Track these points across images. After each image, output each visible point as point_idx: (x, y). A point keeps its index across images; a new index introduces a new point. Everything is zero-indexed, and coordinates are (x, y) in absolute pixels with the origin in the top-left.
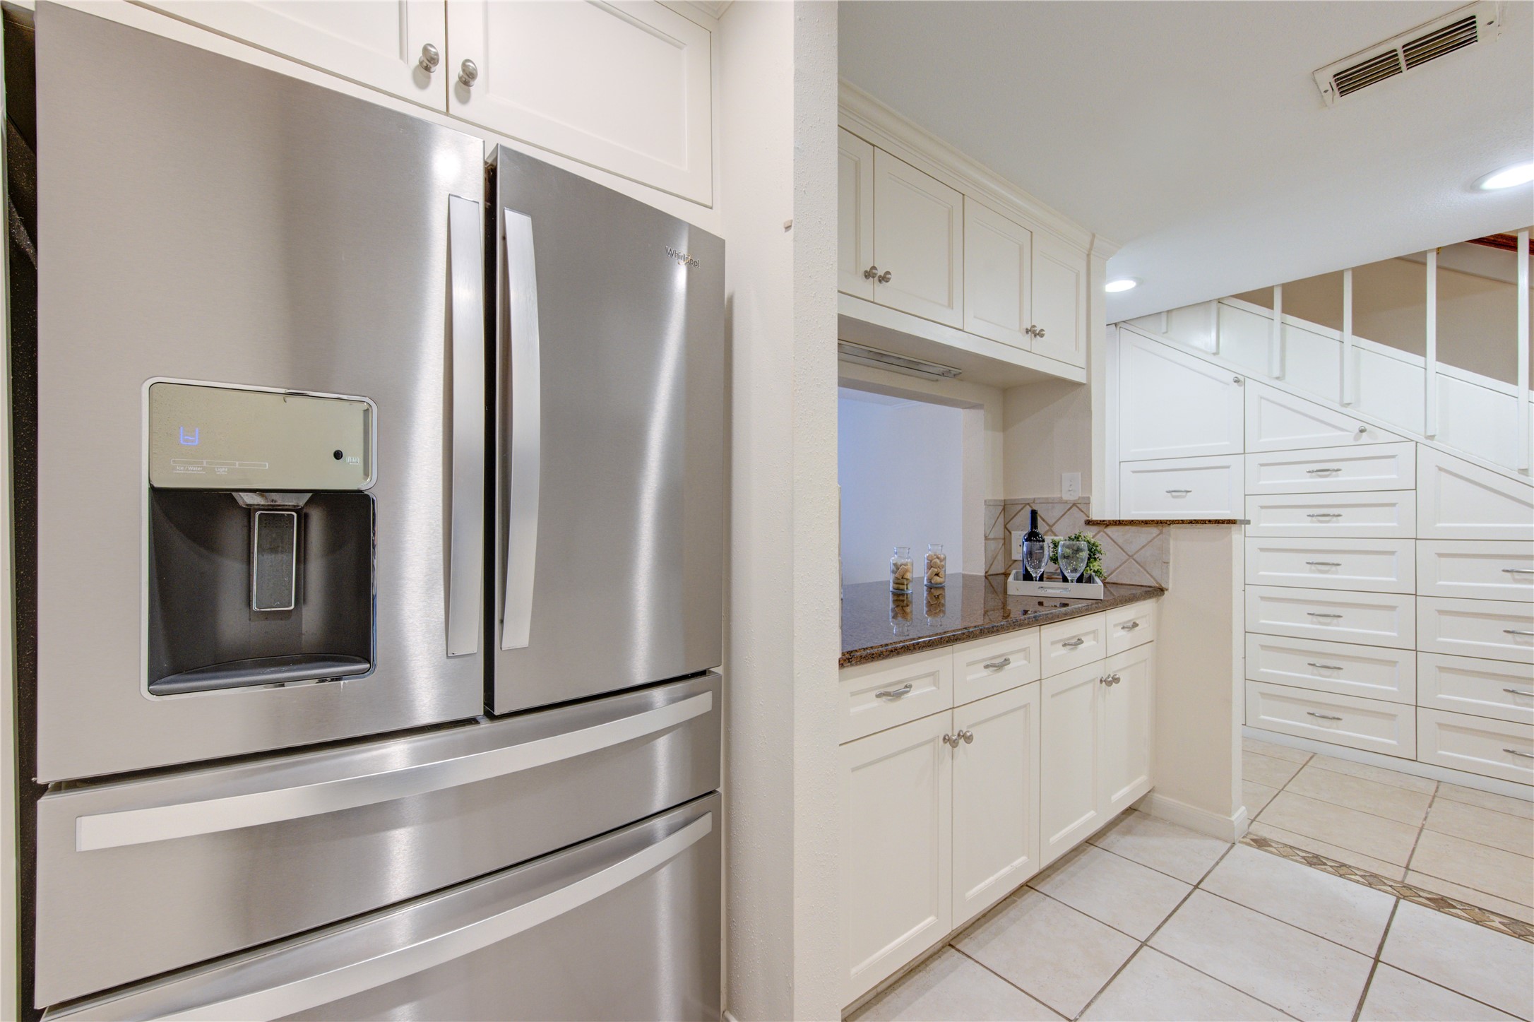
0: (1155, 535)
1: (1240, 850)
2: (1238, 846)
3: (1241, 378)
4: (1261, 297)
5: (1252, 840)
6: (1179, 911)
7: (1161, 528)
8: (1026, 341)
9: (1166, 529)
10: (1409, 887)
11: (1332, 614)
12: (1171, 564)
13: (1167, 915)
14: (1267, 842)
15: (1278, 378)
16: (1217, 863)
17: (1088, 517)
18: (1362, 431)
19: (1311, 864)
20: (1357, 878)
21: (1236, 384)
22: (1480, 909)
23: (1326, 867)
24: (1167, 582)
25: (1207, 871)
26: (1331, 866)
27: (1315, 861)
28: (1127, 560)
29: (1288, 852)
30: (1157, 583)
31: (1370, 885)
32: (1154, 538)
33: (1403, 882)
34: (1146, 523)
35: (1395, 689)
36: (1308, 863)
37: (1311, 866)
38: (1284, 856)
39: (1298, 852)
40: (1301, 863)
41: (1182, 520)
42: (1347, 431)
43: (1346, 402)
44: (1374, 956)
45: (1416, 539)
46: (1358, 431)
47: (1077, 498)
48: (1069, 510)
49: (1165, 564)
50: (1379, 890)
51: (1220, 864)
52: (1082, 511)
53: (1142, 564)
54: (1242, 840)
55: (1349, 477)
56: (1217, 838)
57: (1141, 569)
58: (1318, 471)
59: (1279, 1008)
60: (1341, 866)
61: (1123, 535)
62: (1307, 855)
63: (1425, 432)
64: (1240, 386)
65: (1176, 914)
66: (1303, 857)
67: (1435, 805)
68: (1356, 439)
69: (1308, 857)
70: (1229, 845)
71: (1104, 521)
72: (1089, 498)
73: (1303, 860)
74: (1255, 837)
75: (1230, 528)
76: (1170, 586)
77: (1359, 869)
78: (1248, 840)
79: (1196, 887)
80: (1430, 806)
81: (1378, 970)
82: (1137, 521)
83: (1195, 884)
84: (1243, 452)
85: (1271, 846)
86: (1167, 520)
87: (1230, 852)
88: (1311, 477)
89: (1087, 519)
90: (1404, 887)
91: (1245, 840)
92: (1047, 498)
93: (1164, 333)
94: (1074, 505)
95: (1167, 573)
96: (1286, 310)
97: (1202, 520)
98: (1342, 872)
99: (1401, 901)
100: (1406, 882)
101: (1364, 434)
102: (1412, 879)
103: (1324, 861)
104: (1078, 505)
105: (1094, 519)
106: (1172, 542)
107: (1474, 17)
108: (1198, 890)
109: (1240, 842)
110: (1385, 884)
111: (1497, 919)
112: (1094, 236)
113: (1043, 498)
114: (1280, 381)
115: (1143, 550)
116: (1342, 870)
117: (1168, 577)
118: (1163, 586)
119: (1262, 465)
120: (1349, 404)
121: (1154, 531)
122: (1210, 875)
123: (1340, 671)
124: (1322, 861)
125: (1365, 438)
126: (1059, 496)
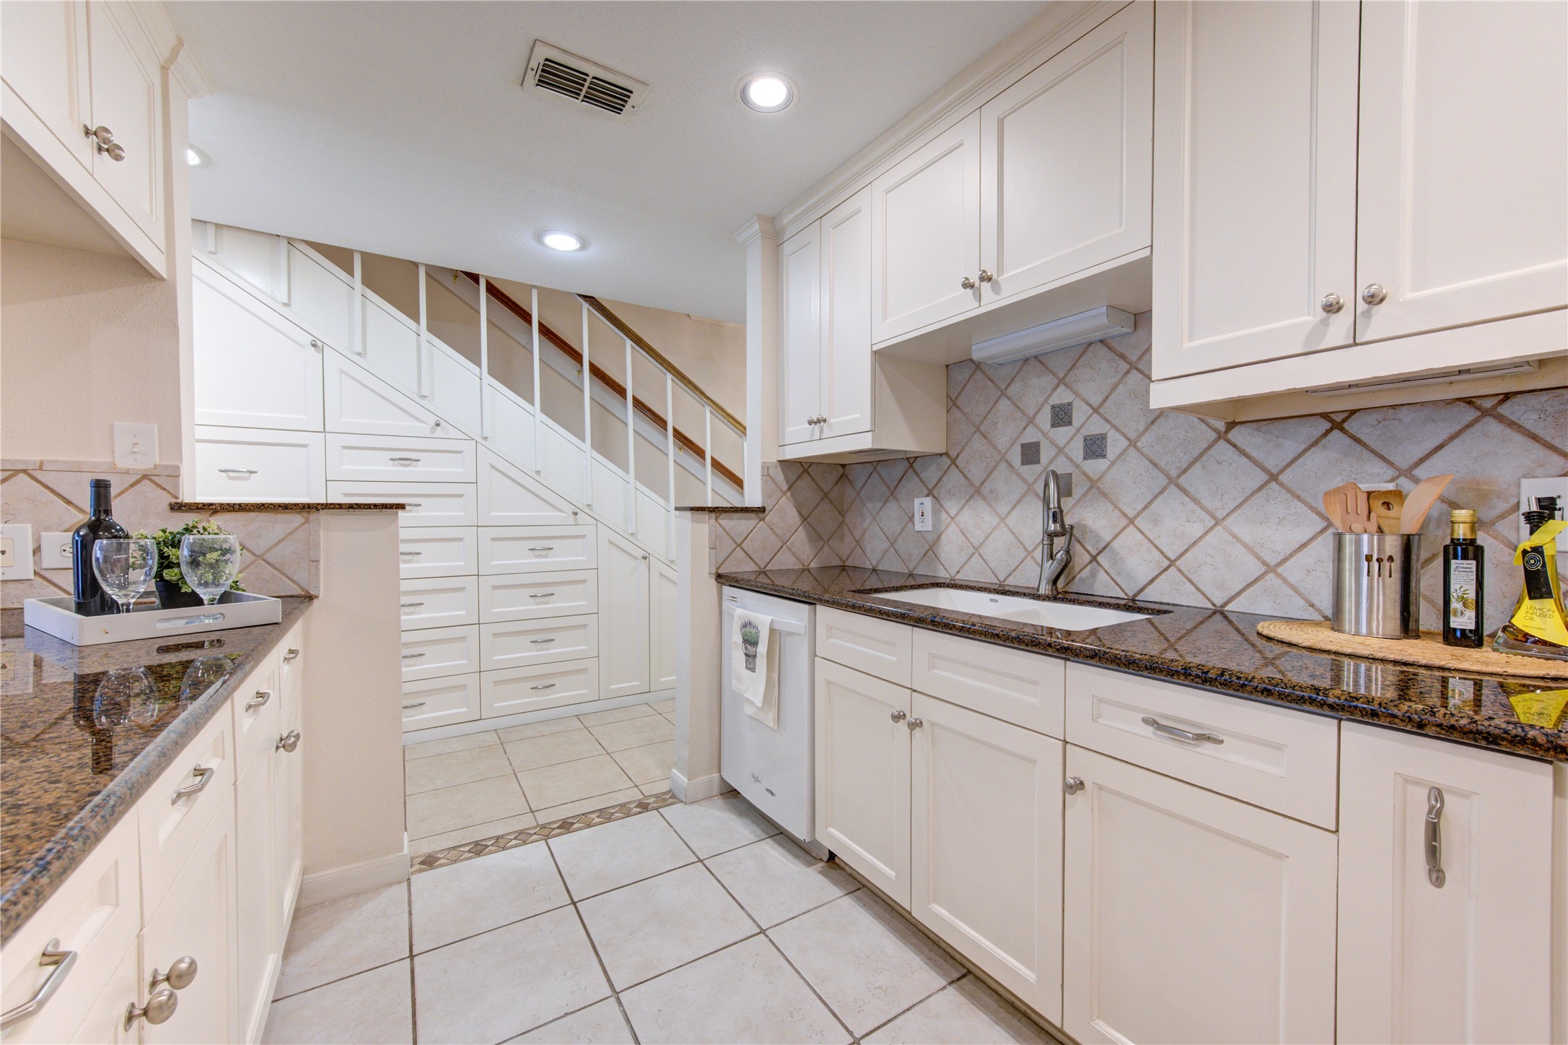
0: (297, 525)
1: (423, 881)
2: (413, 878)
3: (319, 344)
4: (340, 257)
5: (421, 863)
6: (418, 1001)
7: (306, 515)
8: (85, 148)
9: (313, 516)
10: (543, 827)
11: (416, 602)
12: (322, 562)
13: (411, 1017)
14: (433, 857)
15: (359, 354)
16: (410, 913)
17: (177, 498)
18: (438, 425)
19: (479, 854)
20: (514, 842)
21: (313, 348)
22: (583, 814)
23: (489, 848)
24: (318, 587)
25: (408, 929)
26: (492, 845)
27: (478, 849)
28: (254, 561)
29: (455, 854)
30: (303, 589)
31: (525, 843)
32: (296, 529)
33: (538, 825)
34: (286, 508)
35: (465, 662)
36: (476, 854)
37: (480, 856)
38: (455, 861)
39: (462, 849)
40: (471, 858)
41: (339, 504)
42: (427, 424)
43: (424, 394)
44: (570, 902)
45: (478, 526)
46: (434, 424)
47: (152, 466)
48: (132, 485)
49: (315, 564)
50: (532, 842)
51: (413, 912)
52: (164, 489)
53: (277, 566)
54: (412, 870)
55: (428, 468)
56: (390, 885)
57: (277, 573)
58: (400, 459)
59: (563, 1014)
60: (497, 839)
61: (245, 526)
62: (470, 847)
63: (482, 434)
64: (319, 353)
65: (417, 1007)
66: (469, 851)
67: (507, 750)
68: (433, 431)
69: (472, 848)
70: (405, 884)
71: (211, 504)
72: (177, 468)
73: (471, 854)
74: (421, 859)
75: (397, 514)
76: (322, 593)
77: (509, 834)
78: (417, 867)
79: (412, 957)
80: (506, 753)
81: (579, 907)
82: (271, 504)
83: (408, 955)
84: (323, 430)
85: (439, 859)
86: (318, 504)
87: (412, 891)
88: (394, 465)
89: (174, 500)
90: (541, 828)
91: (414, 869)
92: (78, 463)
93: (210, 253)
94: (145, 477)
95: (317, 575)
96: (367, 282)
97: (365, 505)
98: (502, 845)
99: (548, 840)
100: (540, 824)
101: (438, 428)
102: (542, 818)
103: (485, 843)
104: (154, 478)
105: (186, 501)
106: (322, 534)
107: (631, 92)
108: (415, 958)
109: (413, 873)
110: (532, 835)
111: (594, 816)
112: (180, 43)
113: (65, 462)
114: (361, 357)
115: (281, 545)
116: (500, 843)
117: (318, 580)
118: (312, 592)
119: (344, 447)
120: (426, 397)
121: (296, 519)
122: (415, 930)
123: (423, 657)
124: (483, 845)
125: (439, 431)
126: (109, 460)
